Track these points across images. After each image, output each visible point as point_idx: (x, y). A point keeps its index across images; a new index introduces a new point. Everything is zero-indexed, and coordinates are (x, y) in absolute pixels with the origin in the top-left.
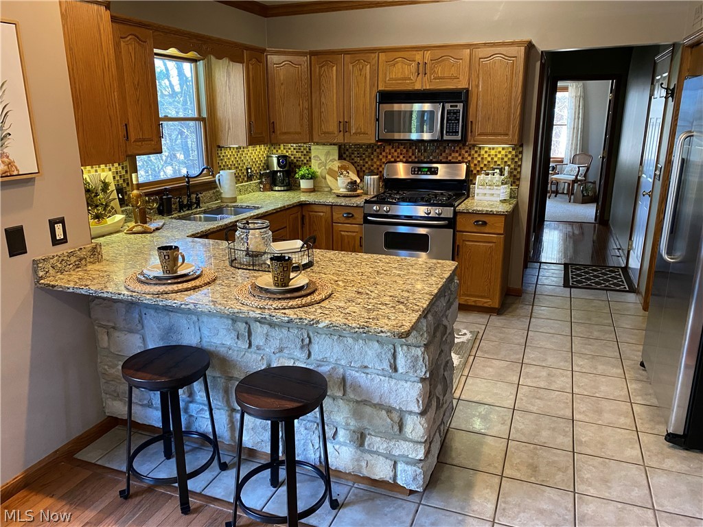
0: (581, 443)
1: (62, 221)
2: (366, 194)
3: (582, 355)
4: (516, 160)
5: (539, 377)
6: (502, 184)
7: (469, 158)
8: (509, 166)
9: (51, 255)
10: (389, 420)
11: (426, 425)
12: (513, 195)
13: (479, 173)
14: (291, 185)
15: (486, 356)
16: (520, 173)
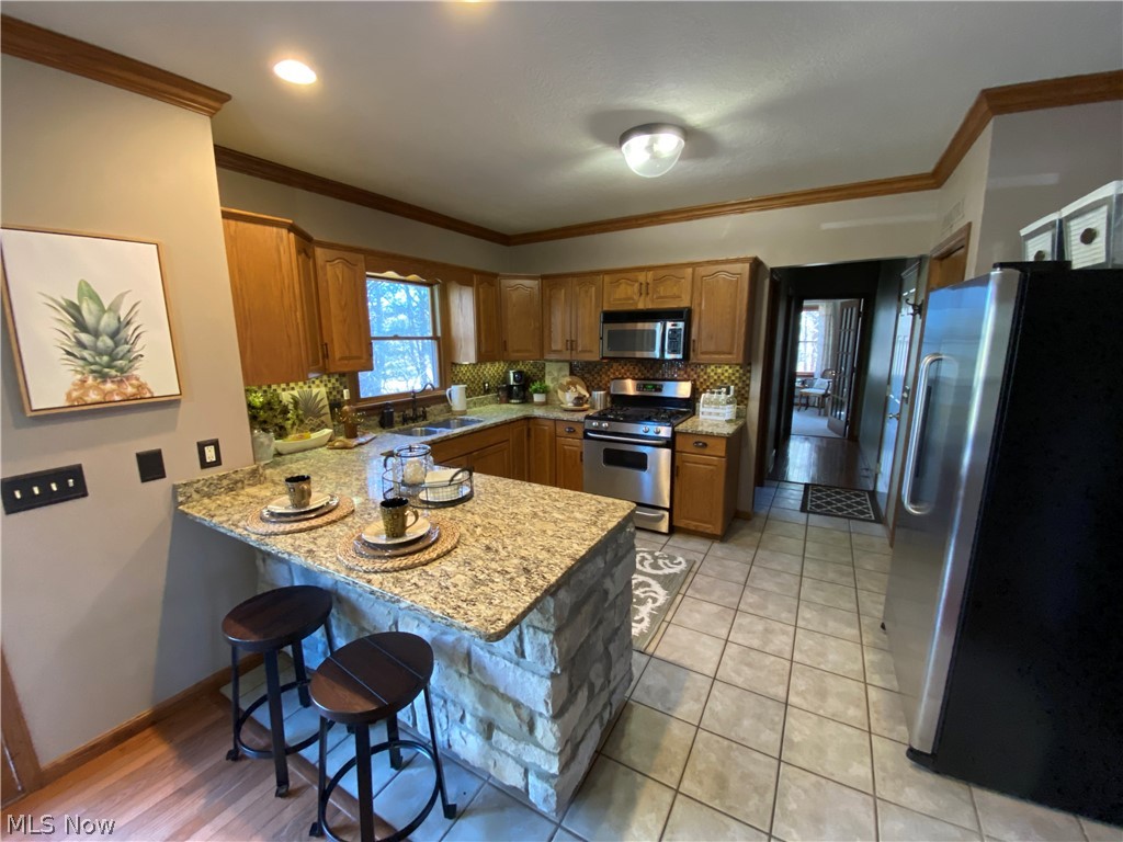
0: (792, 744)
1: (215, 444)
2: (593, 407)
3: (810, 603)
4: (744, 378)
5: (754, 633)
6: (728, 403)
7: (695, 376)
8: (736, 385)
9: (195, 479)
10: (516, 718)
11: (558, 734)
12: (739, 415)
13: (705, 391)
14: (526, 399)
15: (697, 596)
16: (748, 392)
